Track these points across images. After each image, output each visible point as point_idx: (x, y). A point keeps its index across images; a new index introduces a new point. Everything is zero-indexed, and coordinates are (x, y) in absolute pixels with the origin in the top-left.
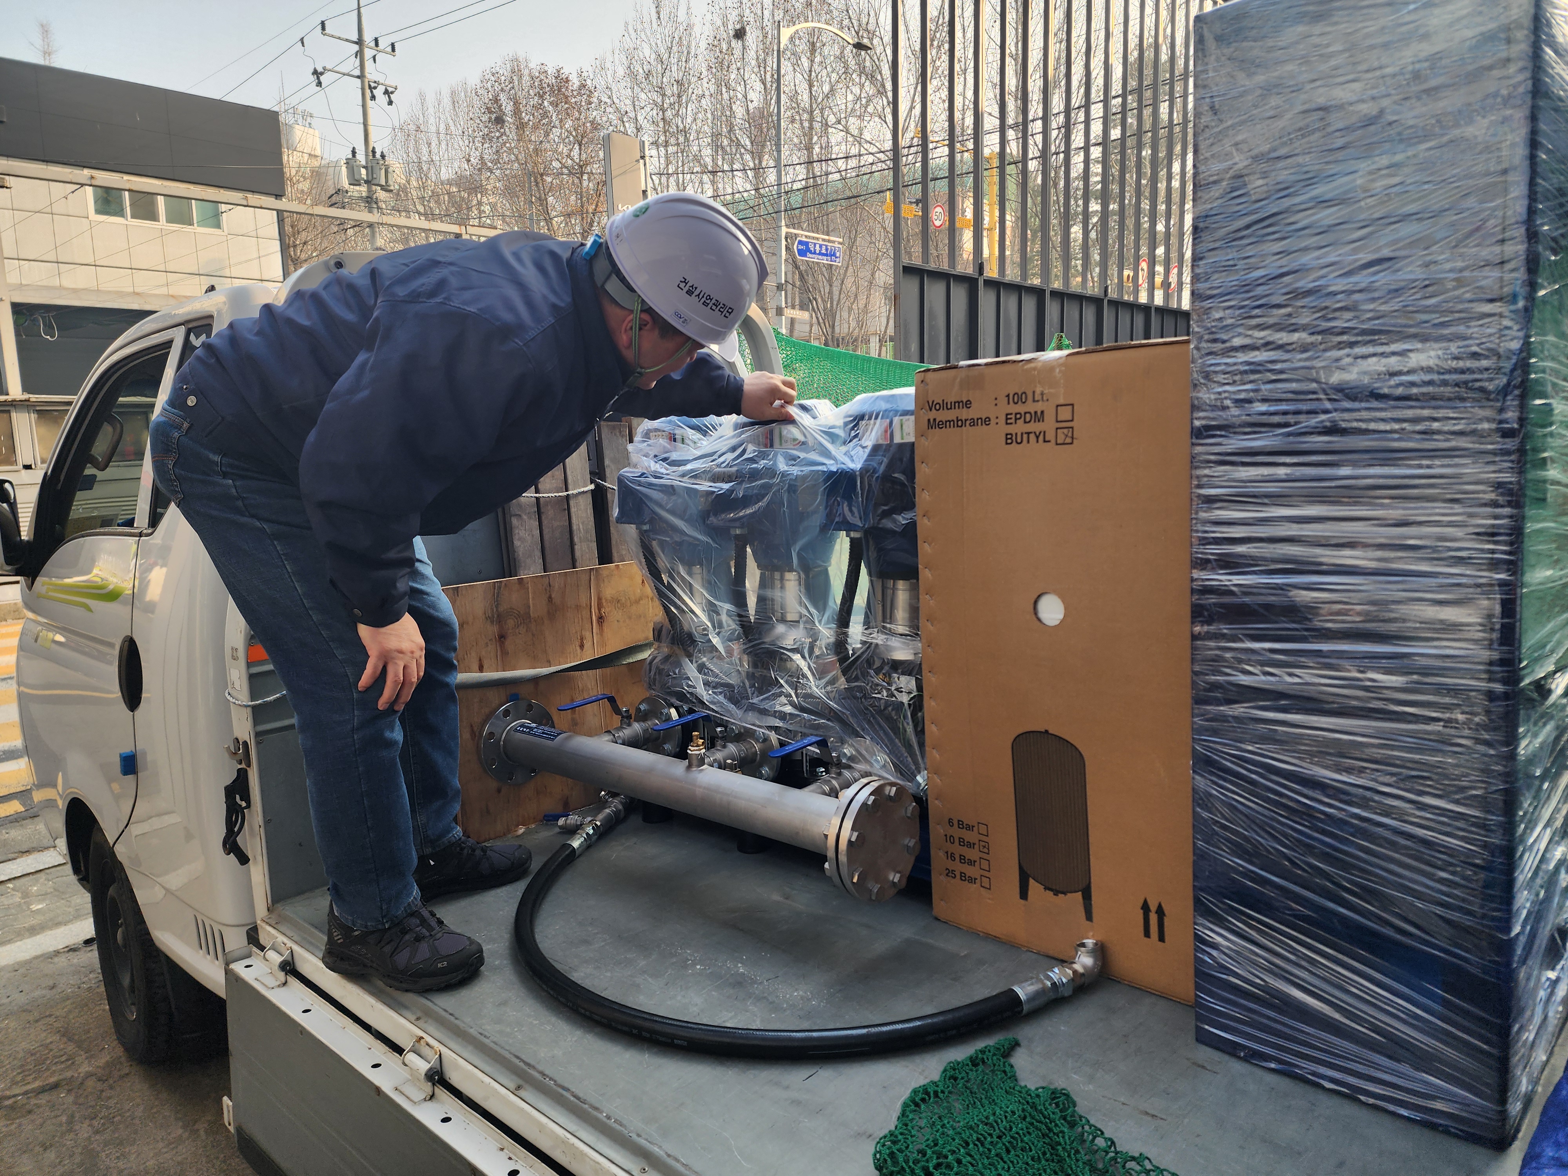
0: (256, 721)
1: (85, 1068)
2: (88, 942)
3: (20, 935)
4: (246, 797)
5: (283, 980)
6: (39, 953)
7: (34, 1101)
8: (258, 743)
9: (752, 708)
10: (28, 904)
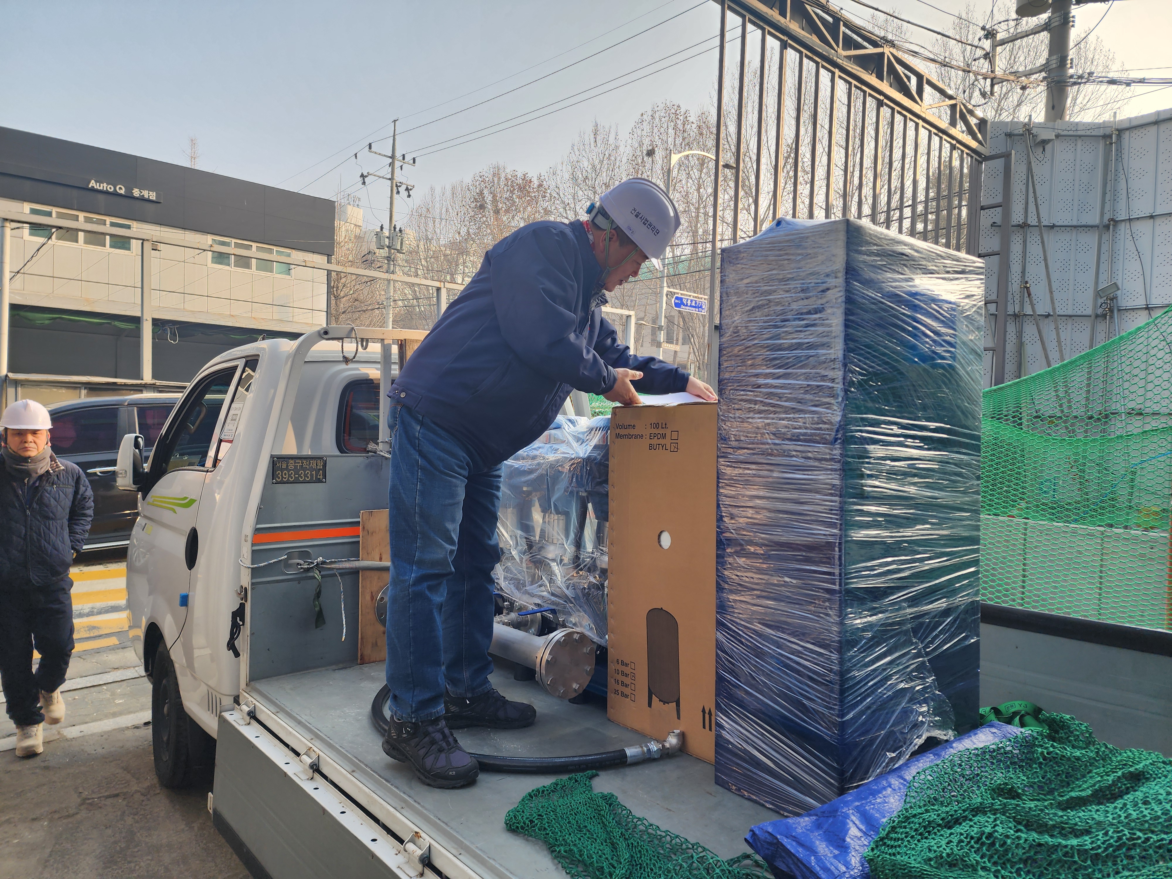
0: (253, 576)
1: (135, 788)
2: (146, 724)
3: (107, 716)
4: (243, 619)
5: (248, 721)
6: (116, 727)
7: (103, 802)
8: (252, 589)
9: (527, 593)
10: (114, 699)
